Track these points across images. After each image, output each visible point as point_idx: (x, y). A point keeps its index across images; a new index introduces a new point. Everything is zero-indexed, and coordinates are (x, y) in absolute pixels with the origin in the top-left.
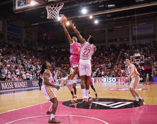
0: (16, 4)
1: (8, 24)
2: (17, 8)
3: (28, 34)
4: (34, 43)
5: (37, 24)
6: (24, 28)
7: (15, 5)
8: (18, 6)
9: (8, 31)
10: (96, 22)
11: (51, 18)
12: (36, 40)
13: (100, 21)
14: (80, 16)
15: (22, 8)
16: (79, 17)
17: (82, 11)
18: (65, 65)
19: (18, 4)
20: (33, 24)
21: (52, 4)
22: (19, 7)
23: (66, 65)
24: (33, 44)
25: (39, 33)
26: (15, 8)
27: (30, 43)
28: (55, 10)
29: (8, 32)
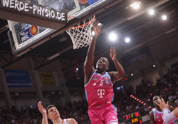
0: (15, 41)
1: (6, 72)
2: (18, 47)
3: (47, 78)
4: (62, 92)
5: (57, 55)
6: (35, 69)
7: (13, 43)
8: (19, 43)
9: (9, 84)
10: (164, 17)
11: (81, 46)
12: (63, 85)
13: (171, 13)
14: (130, 16)
15: (27, 45)
16: (129, 19)
17: (131, 6)
18: (131, 116)
19: (18, 39)
20: (49, 57)
21: (75, 24)
22: (21, 44)
23: (134, 115)
24: (60, 93)
25: (66, 71)
26: (15, 49)
27: (53, 93)
28: (84, 31)
29: (9, 86)
